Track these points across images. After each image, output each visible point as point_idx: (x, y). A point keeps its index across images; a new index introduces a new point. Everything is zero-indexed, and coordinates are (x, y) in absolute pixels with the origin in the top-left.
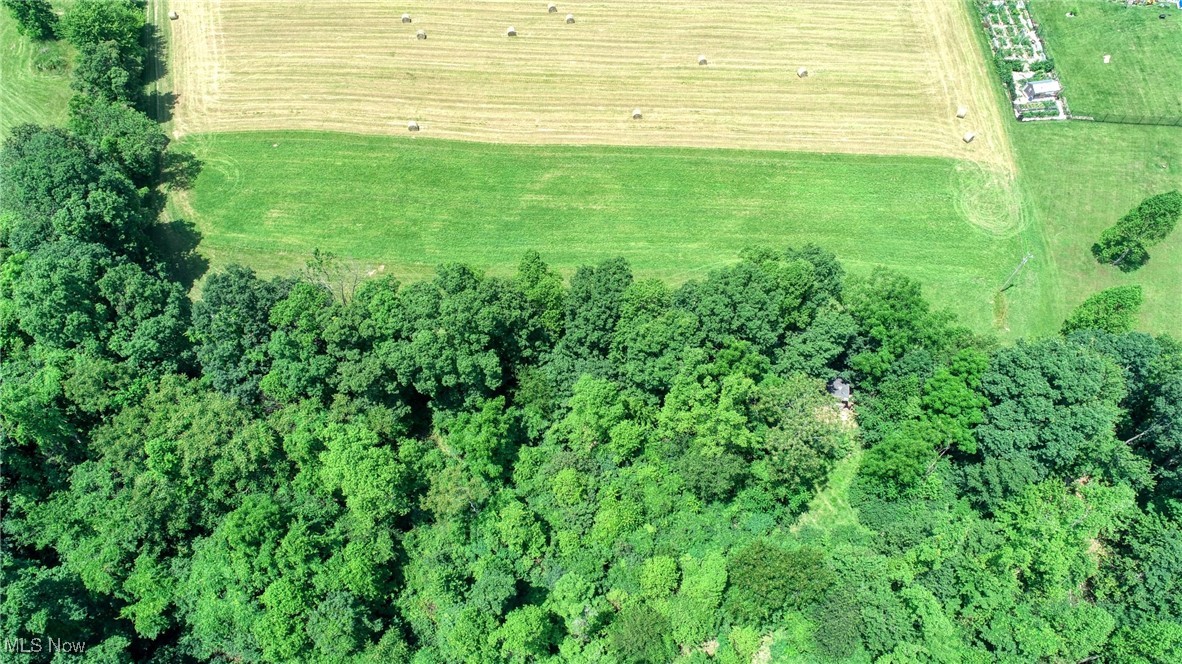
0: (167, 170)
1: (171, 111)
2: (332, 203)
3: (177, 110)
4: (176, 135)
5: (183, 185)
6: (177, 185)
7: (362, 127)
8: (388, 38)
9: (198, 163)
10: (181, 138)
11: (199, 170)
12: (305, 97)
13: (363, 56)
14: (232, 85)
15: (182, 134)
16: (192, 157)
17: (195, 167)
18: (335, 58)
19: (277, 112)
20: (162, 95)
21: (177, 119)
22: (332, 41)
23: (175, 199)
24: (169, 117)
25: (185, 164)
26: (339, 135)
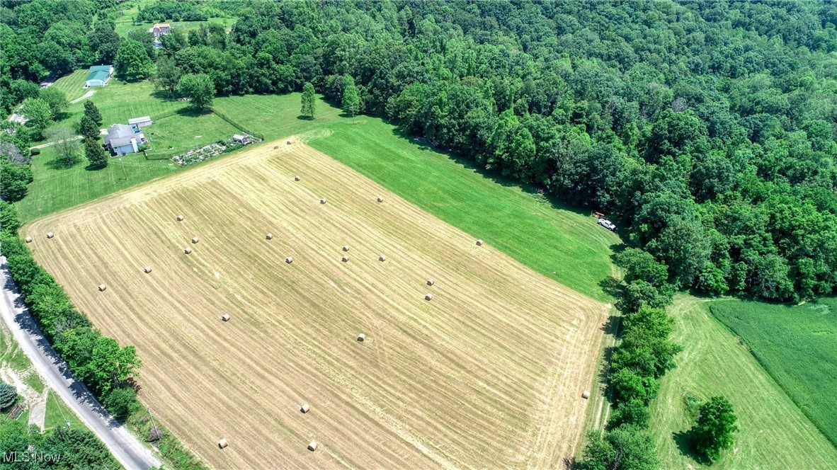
0: (618, 290)
1: (609, 321)
2: (541, 238)
3: (605, 320)
4: (610, 306)
5: (613, 280)
6: (616, 282)
7: (504, 257)
8: (450, 294)
9: (601, 286)
10: (607, 303)
11: (602, 282)
12: (523, 287)
13: (474, 292)
14: (564, 318)
15: (606, 305)
16: (603, 290)
17: (604, 284)
18: (490, 299)
19: (544, 288)
20: (612, 335)
21: (607, 315)
22: (484, 311)
23: (619, 276)
24: (611, 318)
25: (609, 289)
26: (518, 260)
